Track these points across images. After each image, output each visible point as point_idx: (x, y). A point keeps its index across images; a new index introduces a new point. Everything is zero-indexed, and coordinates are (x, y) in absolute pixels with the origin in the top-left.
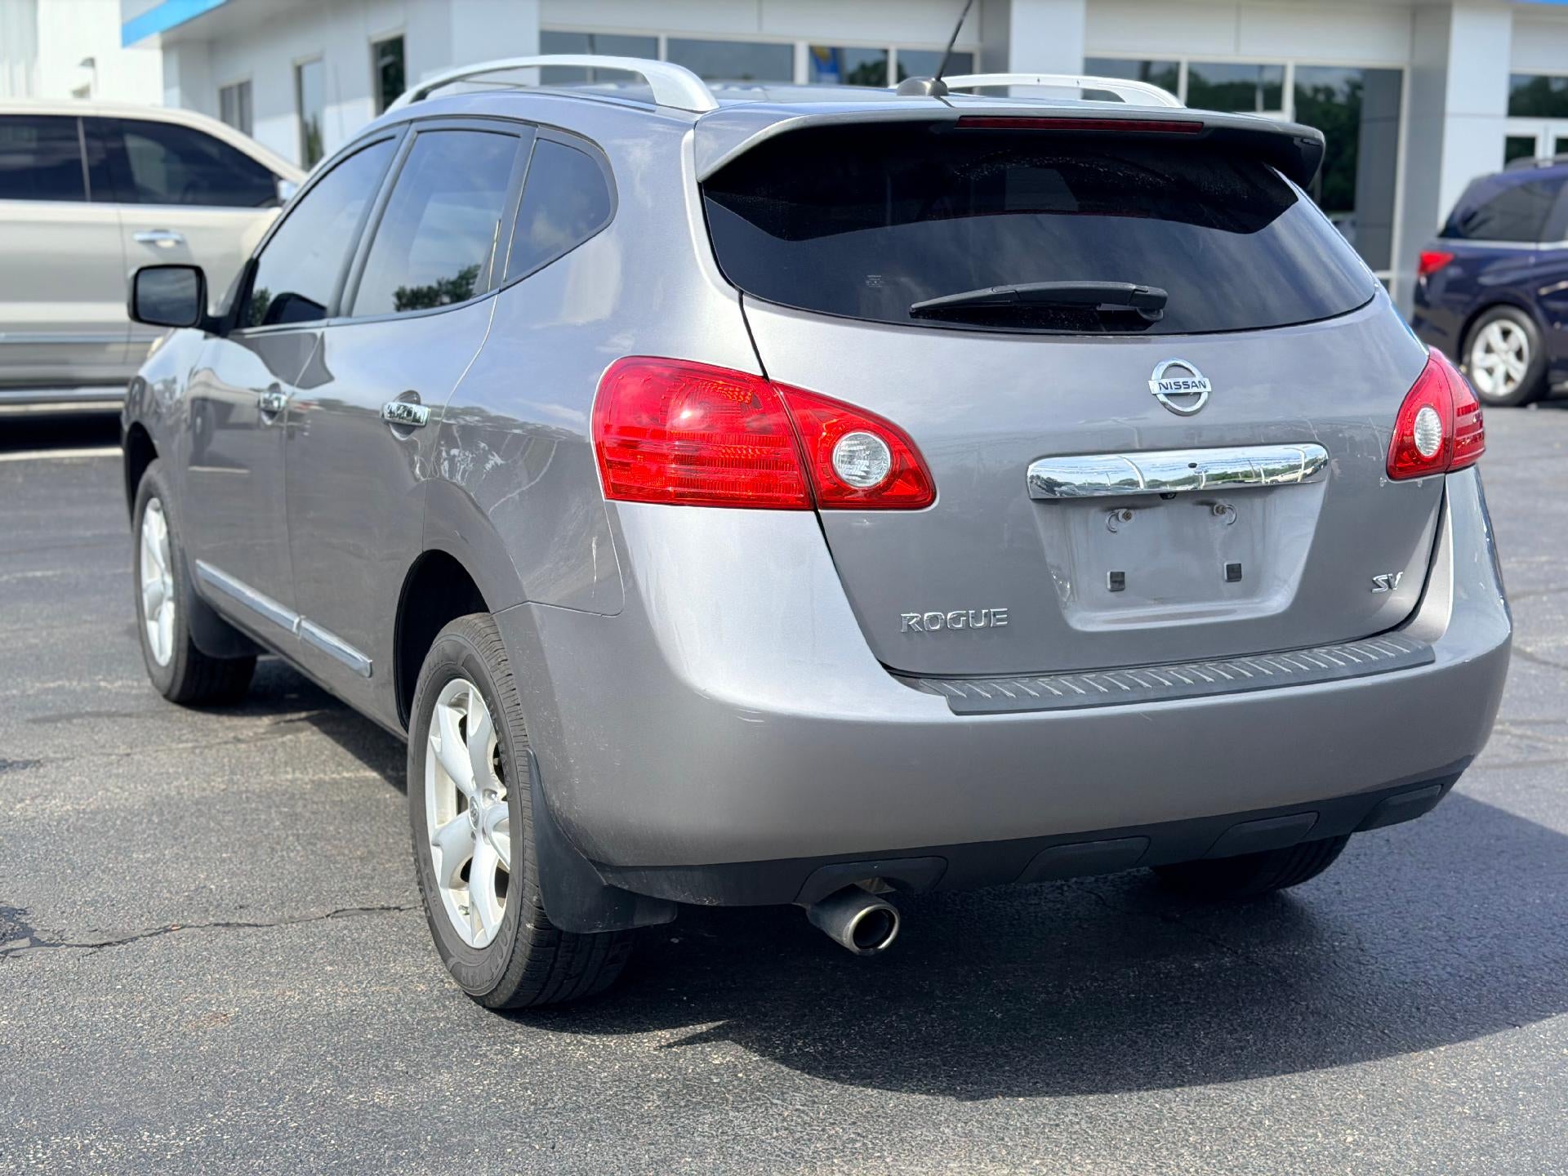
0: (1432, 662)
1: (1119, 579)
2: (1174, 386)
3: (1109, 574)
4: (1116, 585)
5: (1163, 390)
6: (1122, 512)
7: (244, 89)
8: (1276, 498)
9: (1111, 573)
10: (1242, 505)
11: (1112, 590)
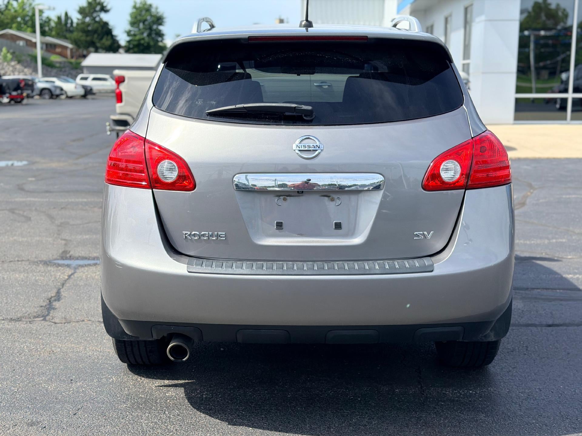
0: (432, 271)
1: (280, 225)
2: (303, 147)
3: (276, 222)
4: (278, 227)
5: (298, 149)
6: (282, 197)
7: (432, 27)
8: (361, 195)
9: (277, 222)
10: (344, 198)
11: (277, 229)
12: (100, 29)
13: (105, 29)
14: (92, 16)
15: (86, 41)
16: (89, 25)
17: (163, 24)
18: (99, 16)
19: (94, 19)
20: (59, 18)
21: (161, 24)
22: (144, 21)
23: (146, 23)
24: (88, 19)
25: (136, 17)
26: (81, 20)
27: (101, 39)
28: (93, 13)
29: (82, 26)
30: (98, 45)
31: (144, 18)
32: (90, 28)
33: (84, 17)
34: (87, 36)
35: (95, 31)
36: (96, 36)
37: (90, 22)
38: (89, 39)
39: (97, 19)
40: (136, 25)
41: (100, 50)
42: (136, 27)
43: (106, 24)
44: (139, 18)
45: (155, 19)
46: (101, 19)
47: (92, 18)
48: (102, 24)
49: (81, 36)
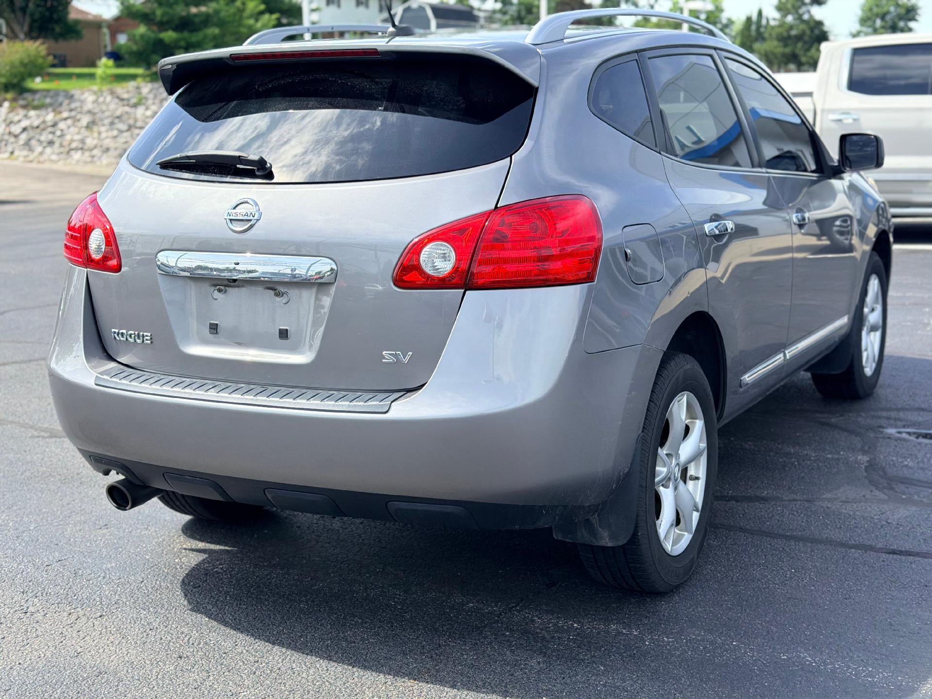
2: (234, 215)
3: (209, 323)
5: (229, 217)
9: (211, 323)
11: (211, 333)
12: (808, 32)
13: (817, 32)
14: (797, 13)
15: (784, 55)
16: (791, 28)
17: (917, 17)
18: (809, 12)
19: (800, 18)
20: (749, 20)
21: (913, 19)
22: (883, 17)
23: (888, 18)
24: (790, 19)
25: (871, 10)
26: (779, 20)
27: (808, 50)
28: (799, 7)
29: (780, 30)
30: (804, 59)
31: (885, 9)
32: (794, 33)
33: (785, 16)
34: (786, 46)
35: (799, 38)
36: (800, 45)
37: (792, 22)
38: (788, 50)
39: (806, 17)
40: (869, 23)
41: (806, 67)
42: (869, 27)
43: (820, 24)
44: (875, 10)
45: (902, 11)
46: (811, 16)
47: (796, 16)
48: (812, 24)
49: (776, 47)
